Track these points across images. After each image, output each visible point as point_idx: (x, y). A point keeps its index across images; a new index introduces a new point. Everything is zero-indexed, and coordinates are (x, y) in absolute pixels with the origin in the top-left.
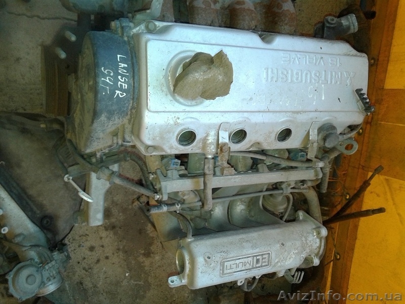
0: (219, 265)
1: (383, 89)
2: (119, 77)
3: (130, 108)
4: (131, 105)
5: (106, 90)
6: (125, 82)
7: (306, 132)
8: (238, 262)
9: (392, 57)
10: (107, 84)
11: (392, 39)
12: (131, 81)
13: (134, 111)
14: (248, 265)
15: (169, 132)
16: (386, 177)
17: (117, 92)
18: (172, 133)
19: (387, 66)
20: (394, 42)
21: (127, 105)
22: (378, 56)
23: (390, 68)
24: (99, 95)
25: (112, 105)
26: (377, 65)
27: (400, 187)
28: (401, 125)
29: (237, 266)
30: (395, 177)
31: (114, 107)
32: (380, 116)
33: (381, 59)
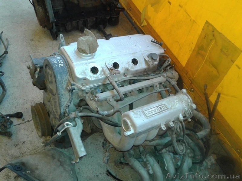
0: (142, 114)
1: (184, 68)
2: (59, 60)
3: (67, 69)
4: (67, 68)
5: (55, 65)
6: (61, 61)
7: (144, 59)
8: (150, 110)
9: (177, 56)
10: (55, 63)
11: (172, 52)
12: (63, 60)
13: (69, 70)
14: (157, 111)
15: (86, 70)
16: (215, 91)
17: (60, 65)
18: (87, 70)
19: (178, 60)
20: (173, 52)
21: (66, 68)
22: (173, 62)
23: (179, 60)
24: (53, 68)
25: (60, 70)
26: (175, 64)
27: (222, 87)
28: (199, 69)
29: (152, 112)
30: (217, 87)
31: (61, 71)
32: (192, 76)
33: (174, 62)
